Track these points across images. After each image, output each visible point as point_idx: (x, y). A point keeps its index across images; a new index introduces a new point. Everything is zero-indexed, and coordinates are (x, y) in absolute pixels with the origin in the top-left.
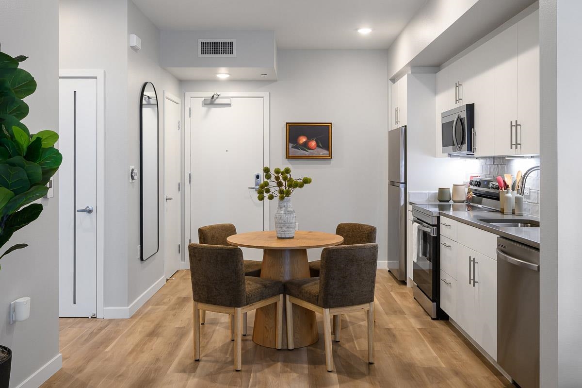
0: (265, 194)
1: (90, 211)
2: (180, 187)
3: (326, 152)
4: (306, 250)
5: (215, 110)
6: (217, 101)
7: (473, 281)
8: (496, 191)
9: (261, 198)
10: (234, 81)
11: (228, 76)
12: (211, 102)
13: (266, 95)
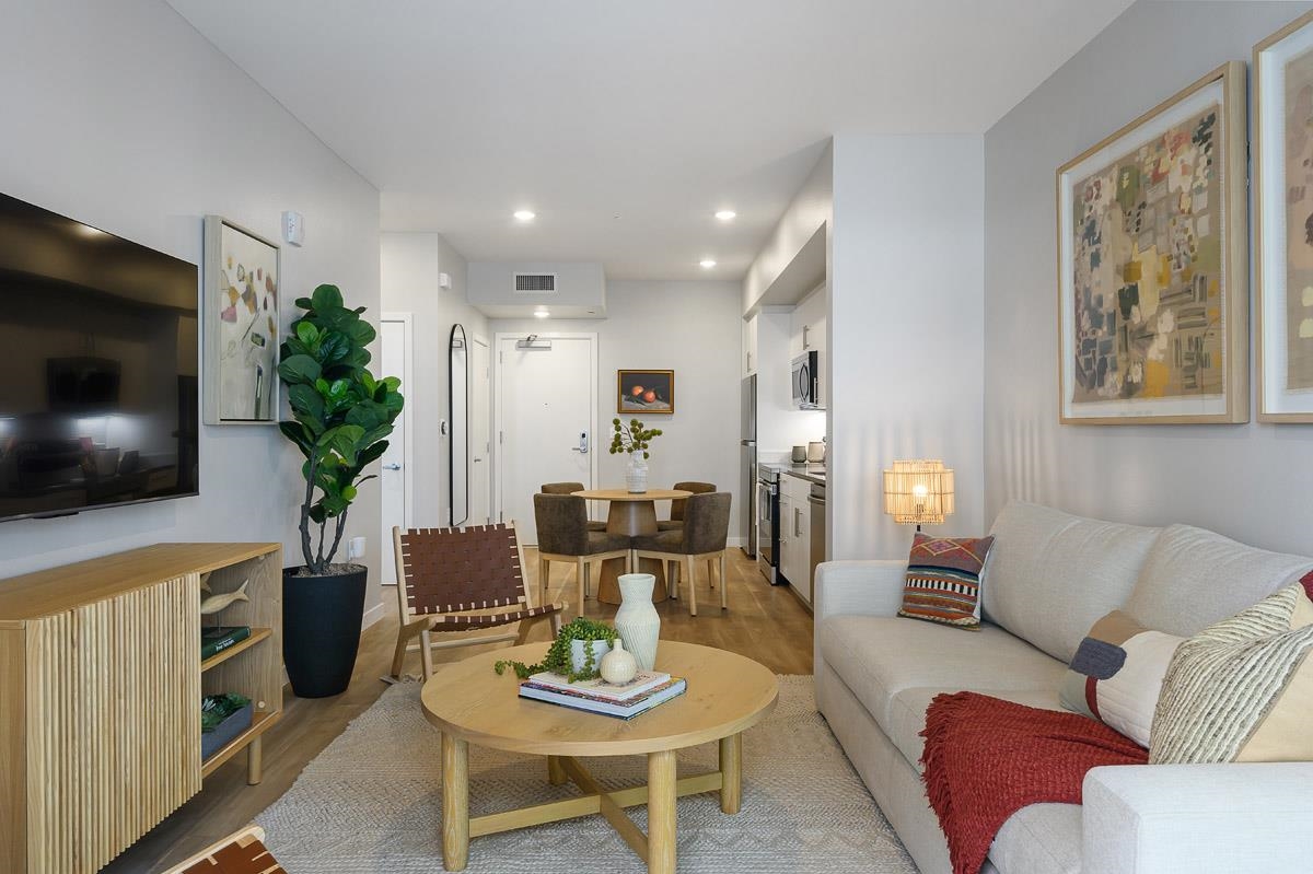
1: (397, 468)
2: (490, 448)
3: (666, 405)
4: (652, 502)
5: (531, 354)
6: (534, 344)
7: (798, 533)
10: (554, 319)
11: (547, 314)
12: (527, 344)
13: (594, 336)
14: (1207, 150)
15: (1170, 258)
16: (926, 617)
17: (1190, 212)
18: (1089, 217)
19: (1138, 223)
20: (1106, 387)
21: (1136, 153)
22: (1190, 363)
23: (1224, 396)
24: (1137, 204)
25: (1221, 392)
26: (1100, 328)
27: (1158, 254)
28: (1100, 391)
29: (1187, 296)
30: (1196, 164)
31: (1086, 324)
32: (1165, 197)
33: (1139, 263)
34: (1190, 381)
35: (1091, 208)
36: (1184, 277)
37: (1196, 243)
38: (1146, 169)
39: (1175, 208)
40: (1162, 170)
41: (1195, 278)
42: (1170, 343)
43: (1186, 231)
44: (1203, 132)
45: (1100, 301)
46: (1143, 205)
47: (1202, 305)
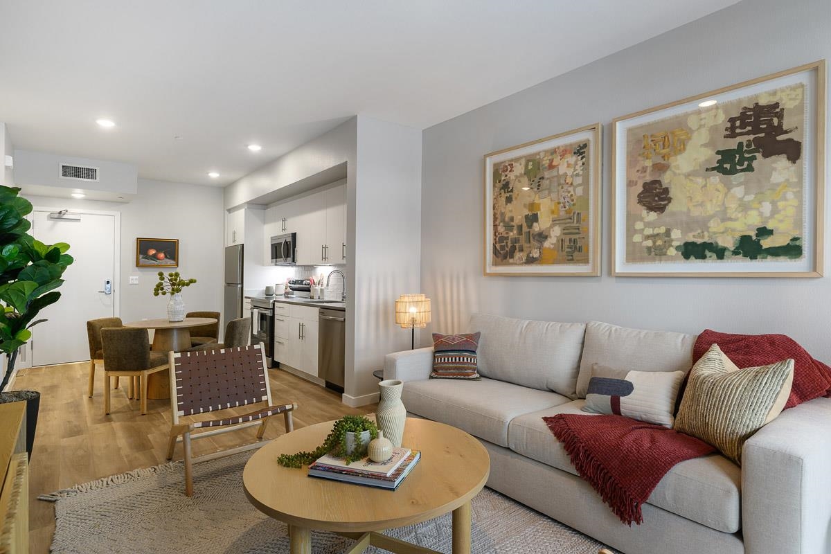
0: (160, 292)
3: (173, 262)
5: (61, 224)
6: (65, 217)
7: (302, 337)
8: (307, 286)
9: (157, 294)
10: (89, 201)
11: (83, 196)
12: (58, 216)
13: (117, 213)
14: (582, 158)
15: (559, 203)
16: (451, 377)
17: (572, 184)
18: (505, 180)
19: (539, 186)
20: (515, 258)
21: (539, 153)
22: (570, 250)
23: (590, 265)
24: (538, 177)
25: (588, 262)
26: (512, 231)
27: (551, 200)
28: (511, 261)
29: (569, 220)
30: (576, 164)
31: (501, 229)
32: (557, 176)
33: (539, 204)
34: (570, 258)
35: (506, 176)
36: (567, 212)
37: (574, 197)
38: (544, 163)
39: (562, 181)
40: (554, 163)
41: (574, 213)
42: (558, 241)
43: (569, 192)
44: (581, 150)
45: (512, 219)
46: (543, 178)
47: (578, 225)
